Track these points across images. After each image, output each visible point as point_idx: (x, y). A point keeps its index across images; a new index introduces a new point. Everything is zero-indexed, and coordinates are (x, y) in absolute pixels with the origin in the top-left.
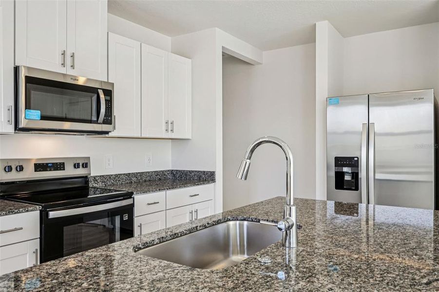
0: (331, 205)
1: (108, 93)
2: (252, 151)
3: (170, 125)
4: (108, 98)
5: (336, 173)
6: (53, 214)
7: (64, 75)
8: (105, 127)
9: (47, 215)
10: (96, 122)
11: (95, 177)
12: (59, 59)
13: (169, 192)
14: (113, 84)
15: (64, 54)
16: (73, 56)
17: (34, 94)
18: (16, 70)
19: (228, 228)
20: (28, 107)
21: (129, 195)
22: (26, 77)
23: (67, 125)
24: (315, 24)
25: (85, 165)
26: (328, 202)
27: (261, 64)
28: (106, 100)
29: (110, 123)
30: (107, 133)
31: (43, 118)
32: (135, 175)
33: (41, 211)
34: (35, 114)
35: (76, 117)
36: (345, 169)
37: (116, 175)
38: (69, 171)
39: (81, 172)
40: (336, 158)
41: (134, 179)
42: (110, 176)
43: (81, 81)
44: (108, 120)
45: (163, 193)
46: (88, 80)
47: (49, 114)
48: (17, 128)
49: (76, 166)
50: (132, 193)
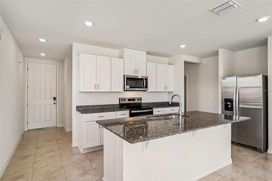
0: (223, 116)
1: (146, 80)
2: (172, 98)
3: (166, 88)
4: (146, 81)
5: (225, 104)
6: (132, 112)
7: (135, 76)
8: (145, 89)
9: (131, 112)
10: (143, 88)
11: (143, 103)
12: (134, 72)
13: (164, 108)
14: (148, 77)
15: (135, 70)
16: (137, 71)
17: (128, 81)
18: (124, 76)
19: (172, 117)
20: (127, 85)
21: (152, 108)
22: (127, 78)
23: (136, 89)
24: (218, 50)
25: (141, 100)
26: (222, 114)
27: (202, 63)
28: (146, 82)
29: (147, 88)
30: (146, 91)
31: (130, 87)
32: (155, 103)
33: (130, 111)
34: (128, 87)
35: (139, 87)
36: (228, 103)
37: (149, 103)
38: (136, 101)
39: (139, 101)
40: (225, 99)
41: (155, 104)
42: (148, 103)
43: (140, 77)
44: (146, 87)
45: (162, 109)
46: (142, 77)
47: (131, 86)
48: (124, 90)
49: (138, 100)
50: (153, 108)
